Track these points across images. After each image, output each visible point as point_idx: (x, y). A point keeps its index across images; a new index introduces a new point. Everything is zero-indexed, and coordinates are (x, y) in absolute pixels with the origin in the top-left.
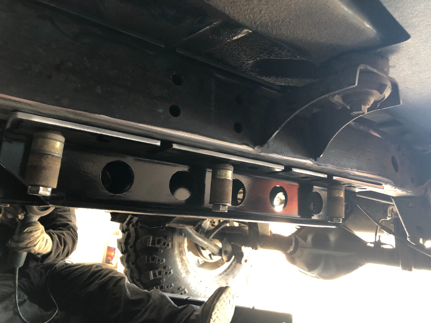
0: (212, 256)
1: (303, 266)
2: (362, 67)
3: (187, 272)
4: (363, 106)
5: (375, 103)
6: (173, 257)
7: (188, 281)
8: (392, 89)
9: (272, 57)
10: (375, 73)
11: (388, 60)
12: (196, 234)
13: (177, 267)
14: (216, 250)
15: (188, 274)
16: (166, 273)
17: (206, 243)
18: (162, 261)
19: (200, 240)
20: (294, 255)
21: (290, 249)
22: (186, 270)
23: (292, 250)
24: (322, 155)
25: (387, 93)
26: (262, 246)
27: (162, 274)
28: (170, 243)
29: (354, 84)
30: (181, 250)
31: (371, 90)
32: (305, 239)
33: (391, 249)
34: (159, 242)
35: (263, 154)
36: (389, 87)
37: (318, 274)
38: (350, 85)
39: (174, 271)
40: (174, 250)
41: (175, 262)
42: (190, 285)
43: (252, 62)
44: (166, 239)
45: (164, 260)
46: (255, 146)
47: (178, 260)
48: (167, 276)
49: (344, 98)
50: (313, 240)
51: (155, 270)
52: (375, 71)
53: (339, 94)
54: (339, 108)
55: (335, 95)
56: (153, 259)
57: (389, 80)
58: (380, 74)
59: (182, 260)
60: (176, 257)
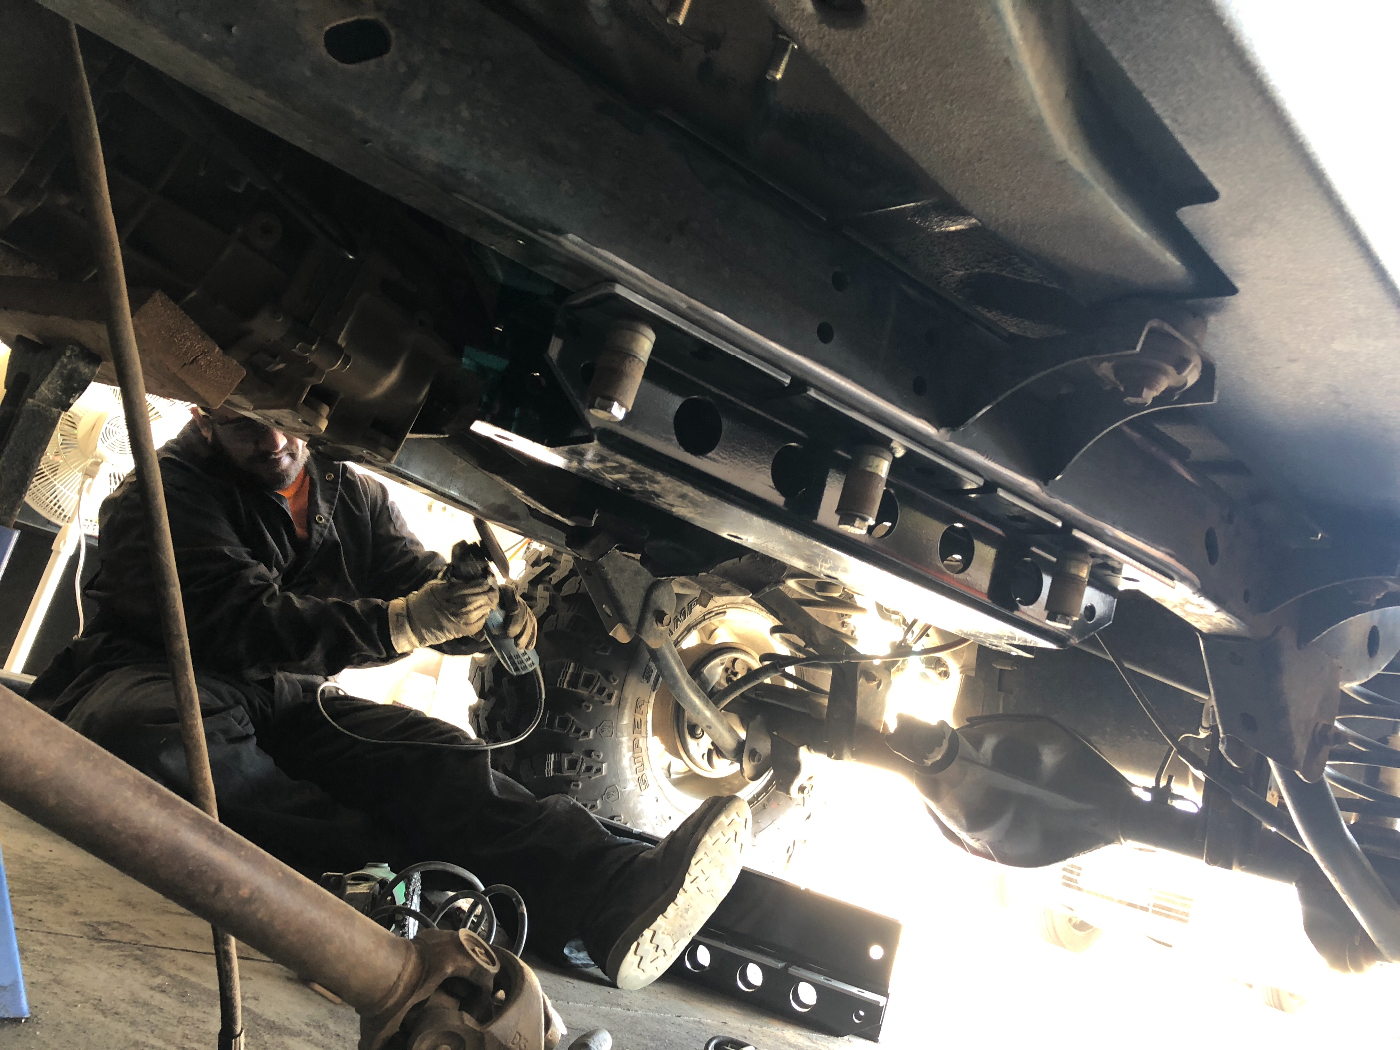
0: (715, 758)
1: (956, 811)
2: (1154, 323)
3: (642, 782)
4: (1145, 390)
5: (1170, 391)
6: (615, 730)
7: (640, 807)
8: (1202, 371)
9: (1004, 273)
10: (1177, 338)
11: (1205, 323)
12: (688, 682)
13: (621, 760)
14: (729, 742)
15: (643, 787)
16: (589, 769)
17: (708, 714)
18: (586, 734)
19: (697, 701)
20: (940, 775)
21: (935, 753)
22: (640, 774)
23: (939, 757)
24: (1059, 477)
25: (1192, 376)
26: (855, 755)
27: (578, 767)
28: (616, 693)
29: (1135, 348)
30: (638, 719)
31: (1164, 365)
32: (977, 743)
33: (1192, 814)
34: (589, 682)
35: (951, 445)
36: (1195, 366)
37: (990, 844)
38: (1128, 348)
39: (609, 766)
40: (623, 713)
41: (617, 745)
42: (641, 819)
43: (962, 273)
44: (607, 679)
45: (592, 732)
46: (941, 427)
47: (626, 741)
48: (590, 777)
49: (1117, 370)
50: (996, 749)
51: (563, 755)
52: (1177, 335)
53: (1108, 360)
54: (1108, 388)
55: (1103, 360)
56: (564, 723)
57: (1202, 357)
58: (1186, 341)
59: (635, 746)
60: (622, 733)
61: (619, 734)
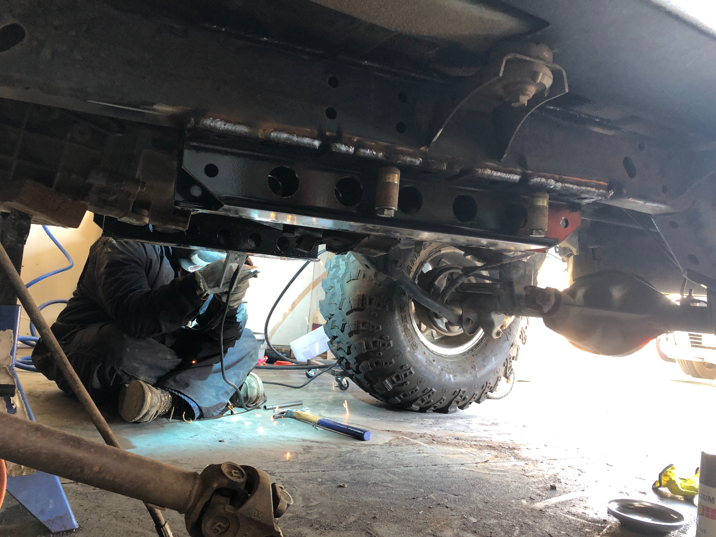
0: (450, 327)
2: (509, 57)
3: (413, 346)
4: (521, 97)
6: (392, 323)
13: (399, 337)
14: (454, 318)
15: (415, 348)
16: (383, 345)
17: (438, 305)
18: (378, 328)
19: (430, 300)
20: (553, 316)
22: (411, 342)
23: (551, 307)
25: (547, 80)
27: (378, 345)
28: (388, 305)
29: (498, 75)
30: (404, 315)
32: (573, 294)
36: (544, 74)
39: (393, 342)
40: (394, 313)
41: (395, 331)
45: (380, 326)
47: (400, 328)
48: (385, 349)
51: (369, 340)
56: (365, 324)
59: (406, 329)
60: (396, 323)
61: (395, 325)
